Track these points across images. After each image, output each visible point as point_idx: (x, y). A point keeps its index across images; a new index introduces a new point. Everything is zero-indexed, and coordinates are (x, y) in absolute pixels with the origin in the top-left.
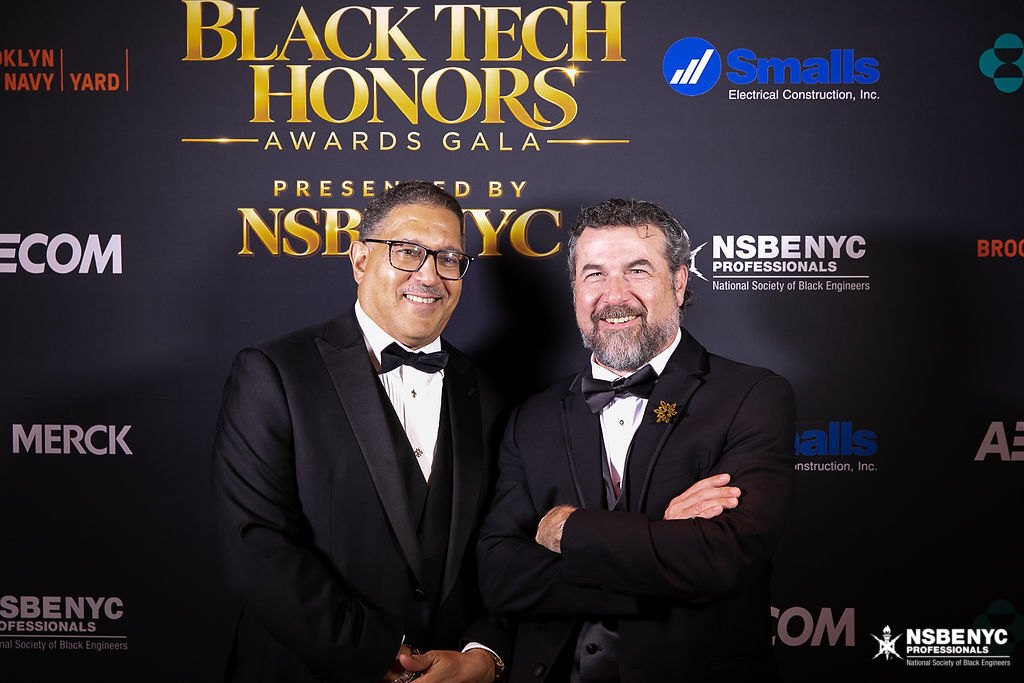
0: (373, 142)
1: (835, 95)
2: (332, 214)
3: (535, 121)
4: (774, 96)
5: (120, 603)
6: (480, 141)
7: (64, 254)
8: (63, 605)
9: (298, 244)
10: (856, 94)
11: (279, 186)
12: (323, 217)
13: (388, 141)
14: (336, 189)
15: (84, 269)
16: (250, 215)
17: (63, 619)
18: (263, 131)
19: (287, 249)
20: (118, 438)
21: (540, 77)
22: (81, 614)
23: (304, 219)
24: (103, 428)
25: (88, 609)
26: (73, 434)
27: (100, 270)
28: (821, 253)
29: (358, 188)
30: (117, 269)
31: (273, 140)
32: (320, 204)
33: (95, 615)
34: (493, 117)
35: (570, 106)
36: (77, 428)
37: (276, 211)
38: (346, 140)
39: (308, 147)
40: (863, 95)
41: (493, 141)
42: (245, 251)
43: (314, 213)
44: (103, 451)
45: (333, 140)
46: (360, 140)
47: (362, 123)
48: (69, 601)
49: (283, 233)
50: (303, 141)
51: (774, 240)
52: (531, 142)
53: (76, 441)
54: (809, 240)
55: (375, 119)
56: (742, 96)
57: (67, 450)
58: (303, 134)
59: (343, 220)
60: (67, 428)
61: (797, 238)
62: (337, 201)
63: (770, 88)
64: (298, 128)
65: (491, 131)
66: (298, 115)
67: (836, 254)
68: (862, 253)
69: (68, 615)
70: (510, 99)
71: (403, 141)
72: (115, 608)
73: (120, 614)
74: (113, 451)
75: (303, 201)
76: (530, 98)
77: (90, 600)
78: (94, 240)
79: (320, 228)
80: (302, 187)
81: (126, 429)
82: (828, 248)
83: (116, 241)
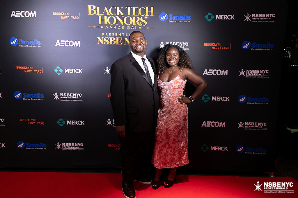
0: (117, 27)
1: (184, 21)
2: (111, 38)
3: (140, 25)
4: (175, 22)
5: (81, 94)
6: (132, 28)
7: (71, 44)
8: (73, 95)
9: (106, 43)
10: (187, 21)
11: (103, 34)
12: (110, 39)
13: (119, 27)
14: (111, 34)
15: (74, 46)
16: (99, 38)
17: (73, 97)
18: (100, 25)
19: (105, 43)
20: (80, 71)
21: (141, 18)
22: (76, 96)
23: (107, 39)
24: (78, 69)
25: (76, 95)
26: (74, 70)
27: (77, 46)
28: (182, 45)
29: (115, 34)
30: (79, 46)
31: (102, 27)
32: (109, 37)
33: (78, 96)
34: (134, 24)
35: (146, 23)
36: (74, 69)
37: (103, 38)
38: (113, 27)
39: (107, 28)
40: (188, 22)
41: (134, 28)
42: (98, 43)
43: (108, 38)
44: (78, 73)
45: (111, 27)
46: (115, 27)
47: (115, 24)
48: (74, 94)
49: (104, 41)
50: (106, 27)
51: (175, 43)
52: (140, 28)
53: (74, 71)
54: (180, 43)
55: (117, 24)
56: (171, 21)
57: (73, 72)
58: (106, 26)
59: (113, 39)
60: (73, 69)
61: (178, 43)
62: (112, 36)
63: (175, 20)
64: (106, 25)
65: (134, 26)
66: (106, 23)
67: (184, 45)
68: (188, 45)
69: (74, 96)
70: (137, 21)
71: (121, 27)
72: (80, 95)
73: (81, 96)
74: (80, 73)
75: (107, 36)
76: (140, 21)
77: (77, 94)
78: (76, 42)
79: (109, 40)
80: (106, 34)
81: (81, 69)
82: (183, 44)
83: (79, 42)
